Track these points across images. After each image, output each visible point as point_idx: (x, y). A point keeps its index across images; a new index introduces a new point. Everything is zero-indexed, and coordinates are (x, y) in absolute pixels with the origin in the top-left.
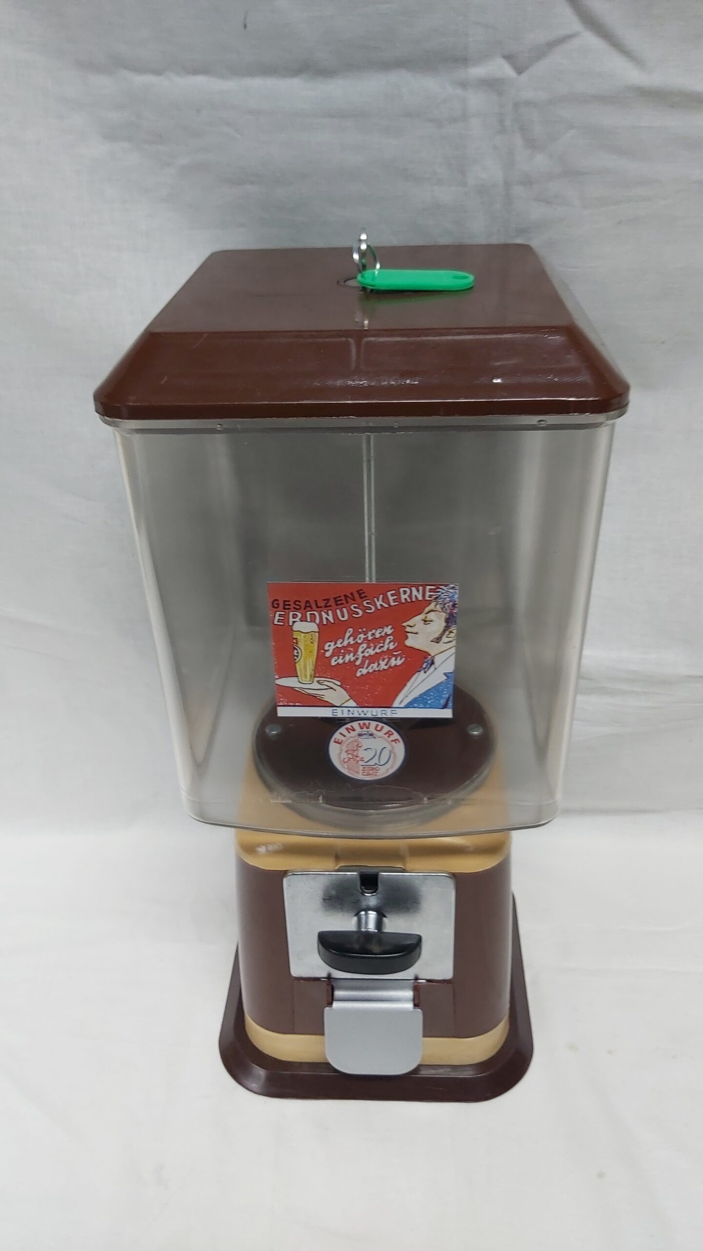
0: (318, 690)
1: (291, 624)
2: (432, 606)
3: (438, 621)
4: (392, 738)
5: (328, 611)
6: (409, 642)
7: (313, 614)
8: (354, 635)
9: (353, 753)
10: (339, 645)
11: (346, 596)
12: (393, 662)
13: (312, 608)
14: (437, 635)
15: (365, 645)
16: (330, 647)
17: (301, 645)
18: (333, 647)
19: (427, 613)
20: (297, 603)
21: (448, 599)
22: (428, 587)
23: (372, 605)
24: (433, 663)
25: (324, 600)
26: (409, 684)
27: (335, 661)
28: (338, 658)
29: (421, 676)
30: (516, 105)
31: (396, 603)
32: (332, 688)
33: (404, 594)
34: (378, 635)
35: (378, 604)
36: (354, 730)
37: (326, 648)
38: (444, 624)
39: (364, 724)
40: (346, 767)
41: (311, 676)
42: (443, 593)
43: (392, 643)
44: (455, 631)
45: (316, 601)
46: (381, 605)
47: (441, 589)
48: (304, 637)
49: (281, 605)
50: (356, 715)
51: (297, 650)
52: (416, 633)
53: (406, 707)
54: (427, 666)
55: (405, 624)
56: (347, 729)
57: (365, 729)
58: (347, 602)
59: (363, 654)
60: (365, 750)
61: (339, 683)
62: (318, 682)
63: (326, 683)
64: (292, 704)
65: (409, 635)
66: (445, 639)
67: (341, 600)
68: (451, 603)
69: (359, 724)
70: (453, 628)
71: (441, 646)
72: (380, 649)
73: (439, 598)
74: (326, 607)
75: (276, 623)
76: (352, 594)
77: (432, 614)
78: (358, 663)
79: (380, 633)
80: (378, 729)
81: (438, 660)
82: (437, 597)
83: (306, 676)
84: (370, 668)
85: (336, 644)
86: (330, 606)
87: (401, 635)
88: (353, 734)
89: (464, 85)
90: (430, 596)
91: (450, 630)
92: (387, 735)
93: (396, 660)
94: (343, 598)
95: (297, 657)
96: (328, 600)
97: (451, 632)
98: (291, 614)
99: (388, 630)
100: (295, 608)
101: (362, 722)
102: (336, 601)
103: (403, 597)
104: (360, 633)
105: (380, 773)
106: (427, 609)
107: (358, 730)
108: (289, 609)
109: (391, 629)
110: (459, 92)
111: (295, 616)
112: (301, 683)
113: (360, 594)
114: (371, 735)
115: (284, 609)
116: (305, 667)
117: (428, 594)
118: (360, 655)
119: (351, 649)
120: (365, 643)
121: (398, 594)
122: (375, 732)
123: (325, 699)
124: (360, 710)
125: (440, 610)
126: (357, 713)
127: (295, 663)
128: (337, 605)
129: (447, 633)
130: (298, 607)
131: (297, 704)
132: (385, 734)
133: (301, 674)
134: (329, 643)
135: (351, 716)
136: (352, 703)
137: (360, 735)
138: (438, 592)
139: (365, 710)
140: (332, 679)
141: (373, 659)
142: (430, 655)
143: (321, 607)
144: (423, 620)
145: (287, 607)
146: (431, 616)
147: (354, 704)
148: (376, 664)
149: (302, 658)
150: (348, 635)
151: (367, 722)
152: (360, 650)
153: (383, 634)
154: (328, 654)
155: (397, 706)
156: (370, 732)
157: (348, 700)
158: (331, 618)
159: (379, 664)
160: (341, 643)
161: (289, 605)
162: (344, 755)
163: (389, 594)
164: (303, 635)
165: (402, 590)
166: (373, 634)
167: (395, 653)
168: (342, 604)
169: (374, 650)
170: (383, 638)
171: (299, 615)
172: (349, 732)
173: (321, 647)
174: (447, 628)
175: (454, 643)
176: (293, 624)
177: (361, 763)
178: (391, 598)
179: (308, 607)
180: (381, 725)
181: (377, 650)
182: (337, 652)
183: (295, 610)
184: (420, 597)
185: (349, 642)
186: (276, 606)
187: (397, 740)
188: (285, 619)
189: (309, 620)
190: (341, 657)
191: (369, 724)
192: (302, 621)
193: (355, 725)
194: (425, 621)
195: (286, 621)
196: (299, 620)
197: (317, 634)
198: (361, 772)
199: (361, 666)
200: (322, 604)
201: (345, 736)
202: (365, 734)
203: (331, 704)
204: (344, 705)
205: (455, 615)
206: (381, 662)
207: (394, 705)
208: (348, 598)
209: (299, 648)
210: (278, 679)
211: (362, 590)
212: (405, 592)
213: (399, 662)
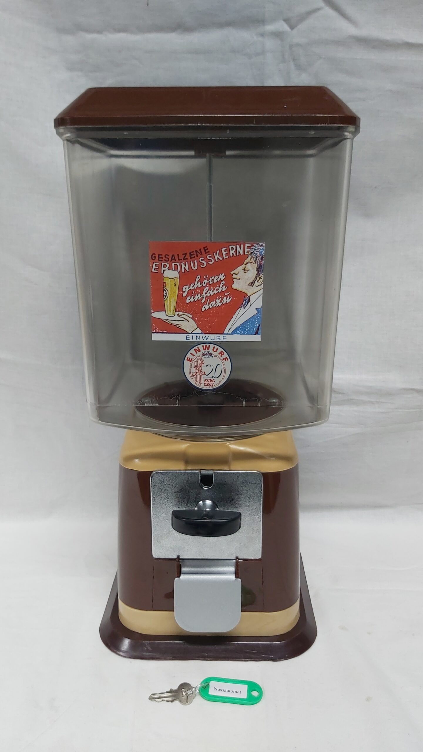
0: (178, 321)
1: (162, 272)
2: (249, 259)
3: (252, 269)
4: (224, 357)
5: (185, 262)
6: (235, 286)
7: (177, 265)
8: (201, 281)
9: (199, 369)
10: (192, 288)
11: (196, 251)
12: (225, 301)
13: (175, 260)
14: (251, 281)
15: (207, 288)
16: (186, 289)
17: (168, 287)
18: (187, 289)
19: (245, 265)
20: (167, 256)
21: (258, 254)
22: (247, 245)
23: (213, 259)
24: (249, 301)
25: (183, 254)
26: (234, 317)
27: (189, 300)
28: (191, 298)
29: (242, 310)
31: (227, 257)
32: (186, 320)
33: (232, 250)
34: (215, 281)
35: (216, 257)
36: (200, 351)
37: (184, 290)
38: (256, 272)
39: (206, 346)
40: (194, 379)
41: (174, 311)
42: (255, 250)
43: (224, 287)
44: (262, 277)
45: (178, 255)
46: (218, 258)
47: (254, 246)
48: (170, 281)
49: (157, 258)
50: (201, 340)
51: (165, 291)
52: (239, 279)
53: (232, 333)
54: (245, 303)
55: (232, 273)
56: (195, 350)
57: (206, 350)
58: (197, 256)
59: (206, 295)
60: (206, 366)
61: (191, 316)
62: (178, 315)
63: (183, 316)
64: (161, 331)
65: (235, 280)
66: (256, 283)
67: (194, 254)
68: (260, 257)
69: (203, 346)
70: (262, 275)
71: (254, 289)
72: (216, 291)
73: (253, 253)
74: (184, 259)
75: (153, 271)
76: (200, 250)
77: (249, 265)
78: (203, 301)
79: (217, 279)
80: (215, 350)
81: (252, 299)
82: (252, 253)
83: (171, 311)
84: (210, 304)
85: (189, 287)
86: (187, 259)
87: (230, 280)
88: (199, 354)
90: (248, 252)
91: (259, 277)
92: (220, 354)
93: (226, 299)
94: (195, 253)
95: (166, 297)
96: (186, 254)
97: (260, 278)
98: (163, 264)
99: (222, 277)
100: (165, 260)
101: (204, 345)
102: (191, 255)
103: (232, 252)
104: (205, 279)
105: (215, 384)
106: (245, 262)
107: (202, 351)
108: (162, 261)
109: (224, 276)
111: (165, 266)
112: (168, 316)
113: (205, 250)
114: (211, 354)
115: (159, 260)
116: (170, 302)
117: (246, 250)
118: (205, 295)
119: (199, 291)
120: (208, 286)
121: (228, 250)
122: (213, 352)
123: (181, 328)
125: (254, 262)
126: (202, 338)
127: (164, 301)
128: (191, 258)
129: (258, 279)
130: (167, 260)
131: (164, 332)
132: (219, 354)
133: (168, 309)
134: (185, 287)
135: (198, 340)
136: (199, 331)
137: (203, 355)
138: (253, 248)
139: (207, 335)
140: (186, 313)
141: (212, 298)
142: (248, 295)
143: (181, 259)
144: (243, 269)
145: (160, 259)
146: (249, 266)
147: (200, 332)
148: (214, 301)
149: (169, 297)
150: (197, 280)
151: (208, 345)
152: (205, 291)
153: (219, 279)
154: (184, 295)
155: (227, 333)
156: (209, 353)
157: (197, 328)
158: (187, 268)
159: (216, 302)
160: (193, 287)
161: (162, 258)
162: (193, 370)
163: (223, 250)
164: (169, 280)
165: (230, 247)
166: (213, 280)
167: (226, 294)
168: (194, 257)
169: (213, 292)
170: (219, 282)
171: (168, 265)
172: (197, 353)
173: (180, 289)
174: (258, 275)
175: (262, 286)
176: (164, 272)
177: (204, 376)
178: (224, 253)
179: (173, 259)
180: (216, 347)
181: (215, 292)
182: (190, 293)
183: (165, 262)
184: (242, 253)
185: (198, 286)
186: (154, 258)
187: (227, 358)
188: (159, 266)
189: (173, 269)
190: (193, 297)
191: (209, 346)
192: (169, 270)
193: (200, 346)
194: (245, 270)
195: (159, 269)
196: (168, 269)
197: (178, 279)
198: (203, 383)
199: (205, 303)
200: (181, 257)
201: (194, 356)
202: (207, 354)
203: (186, 331)
204: (193, 332)
205: (263, 266)
206: (217, 300)
207: (225, 333)
208: (198, 253)
209: (167, 289)
210: (153, 312)
211: (206, 247)
212: (233, 248)
213: (228, 301)
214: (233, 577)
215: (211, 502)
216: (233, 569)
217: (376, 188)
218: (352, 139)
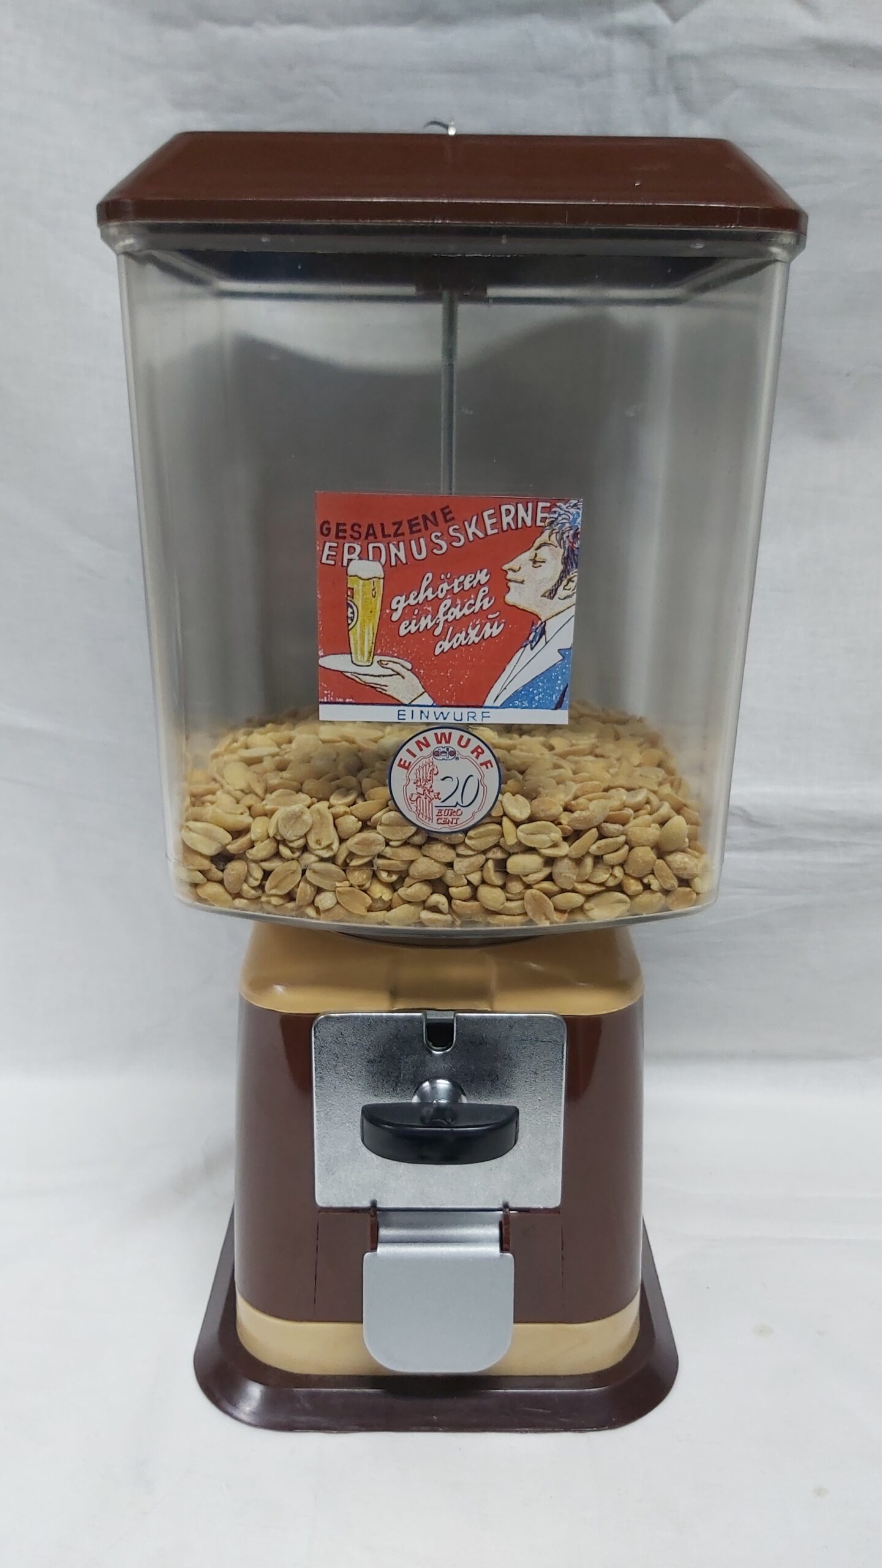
0: (379, 676)
1: (345, 564)
2: (544, 537)
3: (552, 559)
4: (483, 758)
5: (399, 542)
6: (511, 598)
7: (379, 547)
8: (434, 585)
9: (425, 782)
10: (412, 602)
11: (425, 518)
12: (487, 631)
13: (376, 538)
14: (549, 586)
15: (448, 602)
16: (399, 604)
17: (358, 600)
18: (402, 605)
19: (536, 549)
20: (356, 528)
21: (567, 525)
22: (541, 505)
23: (462, 534)
24: (543, 632)
25: (394, 524)
26: (509, 668)
27: (406, 628)
28: (410, 624)
29: (527, 653)
30: (671, 60)
31: (496, 531)
32: (398, 674)
33: (507, 516)
34: (467, 586)
35: (470, 531)
36: (428, 745)
37: (394, 606)
38: (561, 567)
39: (443, 734)
40: (414, 809)
41: (370, 653)
42: (560, 515)
43: (487, 599)
44: (575, 579)
45: (382, 525)
46: (474, 533)
47: (559, 507)
48: (363, 586)
49: (333, 531)
50: (432, 719)
51: (352, 607)
52: (522, 582)
53: (503, 706)
54: (535, 637)
55: (506, 567)
56: (418, 743)
57: (444, 744)
58: (426, 528)
59: (446, 617)
60: (443, 780)
61: (409, 666)
62: (380, 662)
63: (390, 665)
64: (341, 700)
65: (511, 584)
66: (561, 592)
67: (418, 524)
68: (572, 532)
69: (436, 735)
70: (574, 573)
71: (556, 604)
72: (469, 609)
73: (555, 523)
74: (396, 535)
75: (324, 560)
76: (434, 514)
77: (545, 549)
78: (437, 632)
79: (470, 582)
80: (463, 743)
81: (550, 628)
82: (553, 522)
83: (363, 654)
84: (455, 639)
85: (407, 598)
86: (403, 534)
87: (500, 584)
88: (427, 751)
89: (609, 33)
90: (544, 519)
91: (568, 577)
92: (475, 754)
93: (491, 628)
94: (421, 520)
95: (352, 620)
96: (400, 524)
97: (570, 580)
98: (347, 546)
99: (482, 577)
100: (352, 536)
101: (439, 732)
102: (411, 527)
103: (506, 520)
104: (443, 582)
105: (462, 819)
106: (537, 544)
107: (434, 745)
108: (344, 538)
109: (486, 575)
110: (604, 41)
111: (351, 550)
112: (356, 664)
113: (445, 516)
114: (453, 753)
115: (337, 537)
116: (363, 633)
117: (540, 515)
118: (442, 619)
119: (430, 609)
120: (449, 598)
121: (498, 515)
122: (457, 748)
123: (387, 693)
124: (438, 710)
125: (556, 543)
126: (434, 715)
127: (349, 631)
128: (412, 532)
129: (565, 582)
130: (356, 535)
131: (347, 700)
132: (472, 752)
133: (356, 650)
134: (398, 598)
135: (424, 720)
136: (426, 699)
137: (436, 754)
138: (555, 512)
139: (445, 710)
140: (399, 658)
141: (459, 624)
142: (540, 619)
143: (390, 536)
144: (531, 560)
145: (341, 534)
146: (544, 553)
147: (430, 702)
148: (464, 633)
149: (358, 622)
150: (425, 583)
151: (447, 731)
152: (442, 610)
153: (475, 583)
154: (395, 617)
155: (491, 705)
156: (450, 749)
157: (423, 693)
158: (402, 555)
159: (467, 634)
160: (415, 599)
161: (345, 531)
162: (412, 789)
163: (486, 514)
164: (361, 582)
165: (503, 508)
166: (461, 584)
167: (490, 616)
168: (420, 531)
169: (460, 610)
170: (475, 589)
171: (358, 549)
172: (421, 750)
173: (386, 603)
174: (565, 572)
175: (574, 599)
176: (348, 565)
177: (436, 802)
178: (488, 522)
179: (371, 535)
180: (466, 736)
181: (466, 611)
182: (409, 612)
183: (352, 540)
184: (529, 523)
185: (427, 597)
186: (325, 532)
187: (490, 762)
188: (338, 551)
189: (371, 557)
190: (414, 622)
191: (450, 734)
192: (360, 559)
193: (430, 736)
194: (535, 562)
195: (338, 558)
196: (358, 558)
197: (382, 581)
198: (435, 818)
199: (442, 637)
200: (390, 530)
201: (414, 756)
202: (444, 752)
203: (398, 701)
204: (413, 703)
205: (576, 552)
206: (470, 631)
207: (486, 704)
208: (428, 522)
209: (354, 604)
210: (322, 657)
211: (448, 507)
212: (508, 511)
213: (496, 632)
214: (495, 1249)
215: (447, 1082)
216: (495, 1232)
217: (848, 375)
218: (788, 264)
